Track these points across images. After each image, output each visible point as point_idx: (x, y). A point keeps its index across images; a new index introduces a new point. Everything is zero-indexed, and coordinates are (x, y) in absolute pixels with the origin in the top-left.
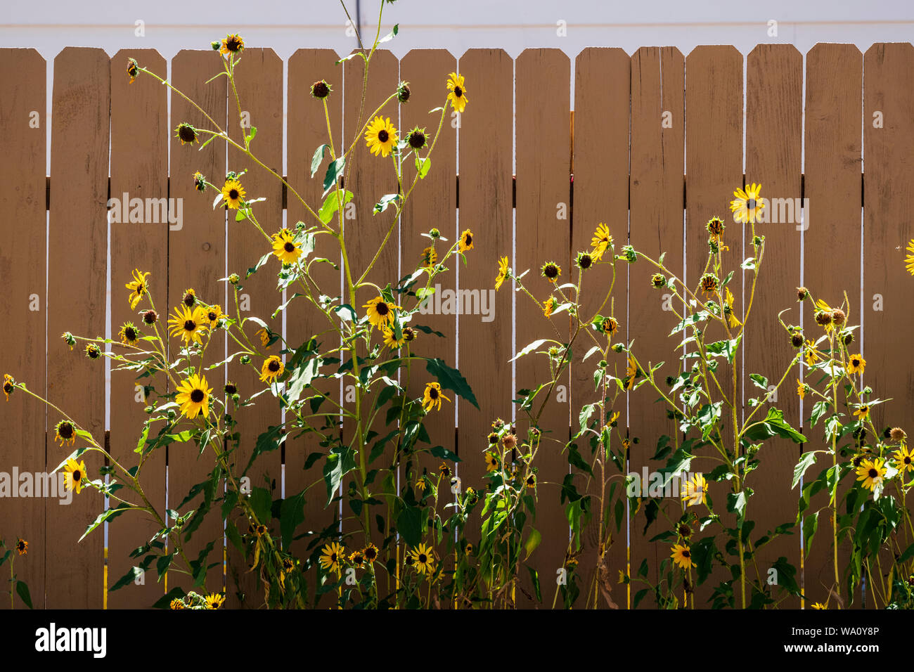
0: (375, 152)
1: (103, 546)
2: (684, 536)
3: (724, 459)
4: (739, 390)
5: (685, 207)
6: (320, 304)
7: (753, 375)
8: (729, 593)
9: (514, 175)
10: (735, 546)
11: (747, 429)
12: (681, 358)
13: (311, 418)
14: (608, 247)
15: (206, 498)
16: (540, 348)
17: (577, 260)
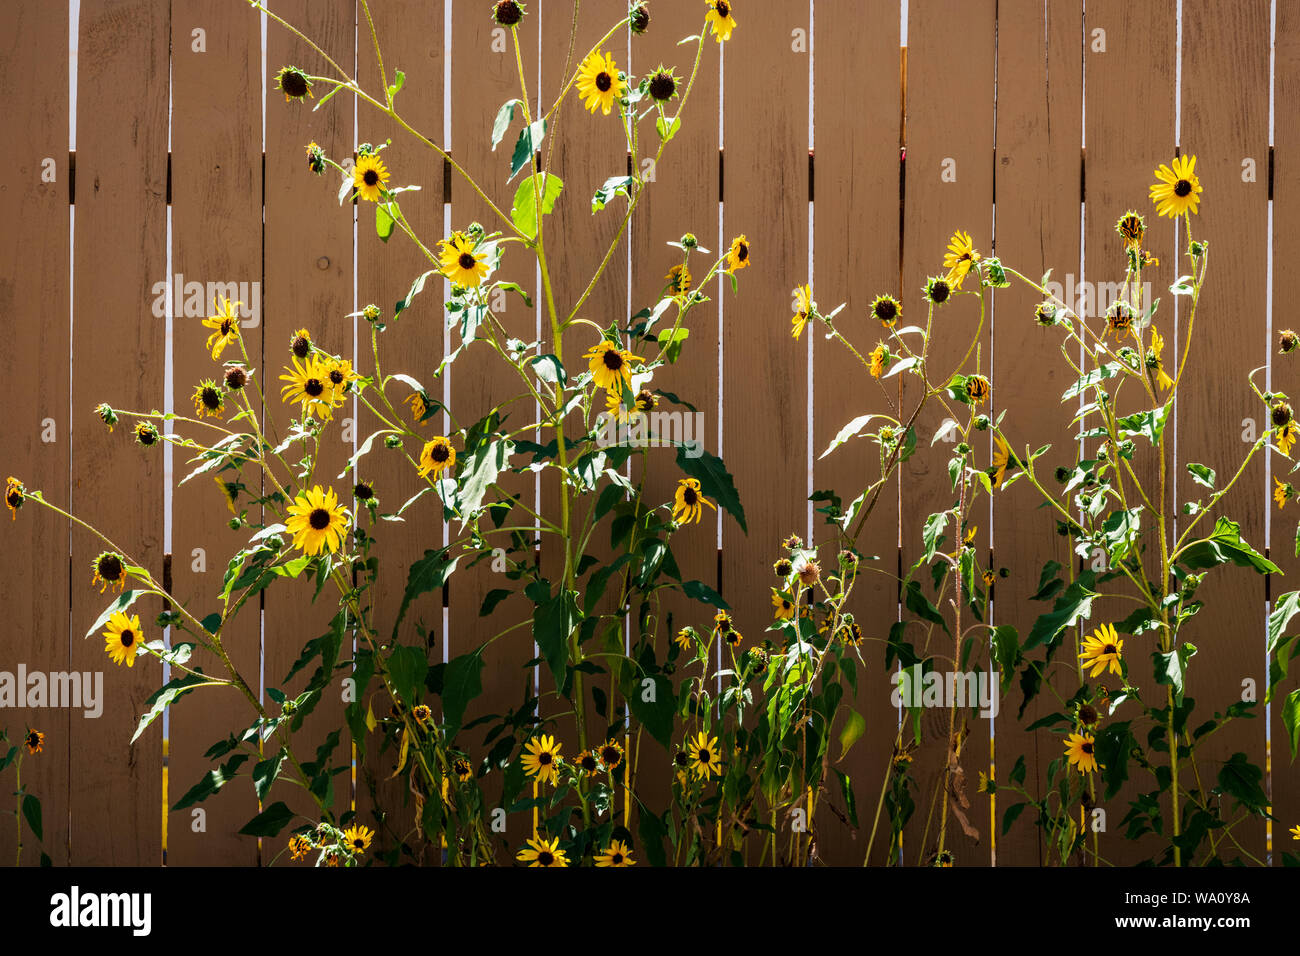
0: (590, 109)
1: (162, 737)
2: (1086, 723)
3: (1145, 598)
4: (1168, 490)
5: (1083, 199)
6: (509, 353)
7: (1192, 465)
8: (1153, 811)
9: (811, 148)
10: (1163, 736)
11: (1182, 550)
12: (1076, 438)
13: (495, 534)
14: (972, 267)
15: (324, 661)
16: (864, 430)
17: (926, 289)
